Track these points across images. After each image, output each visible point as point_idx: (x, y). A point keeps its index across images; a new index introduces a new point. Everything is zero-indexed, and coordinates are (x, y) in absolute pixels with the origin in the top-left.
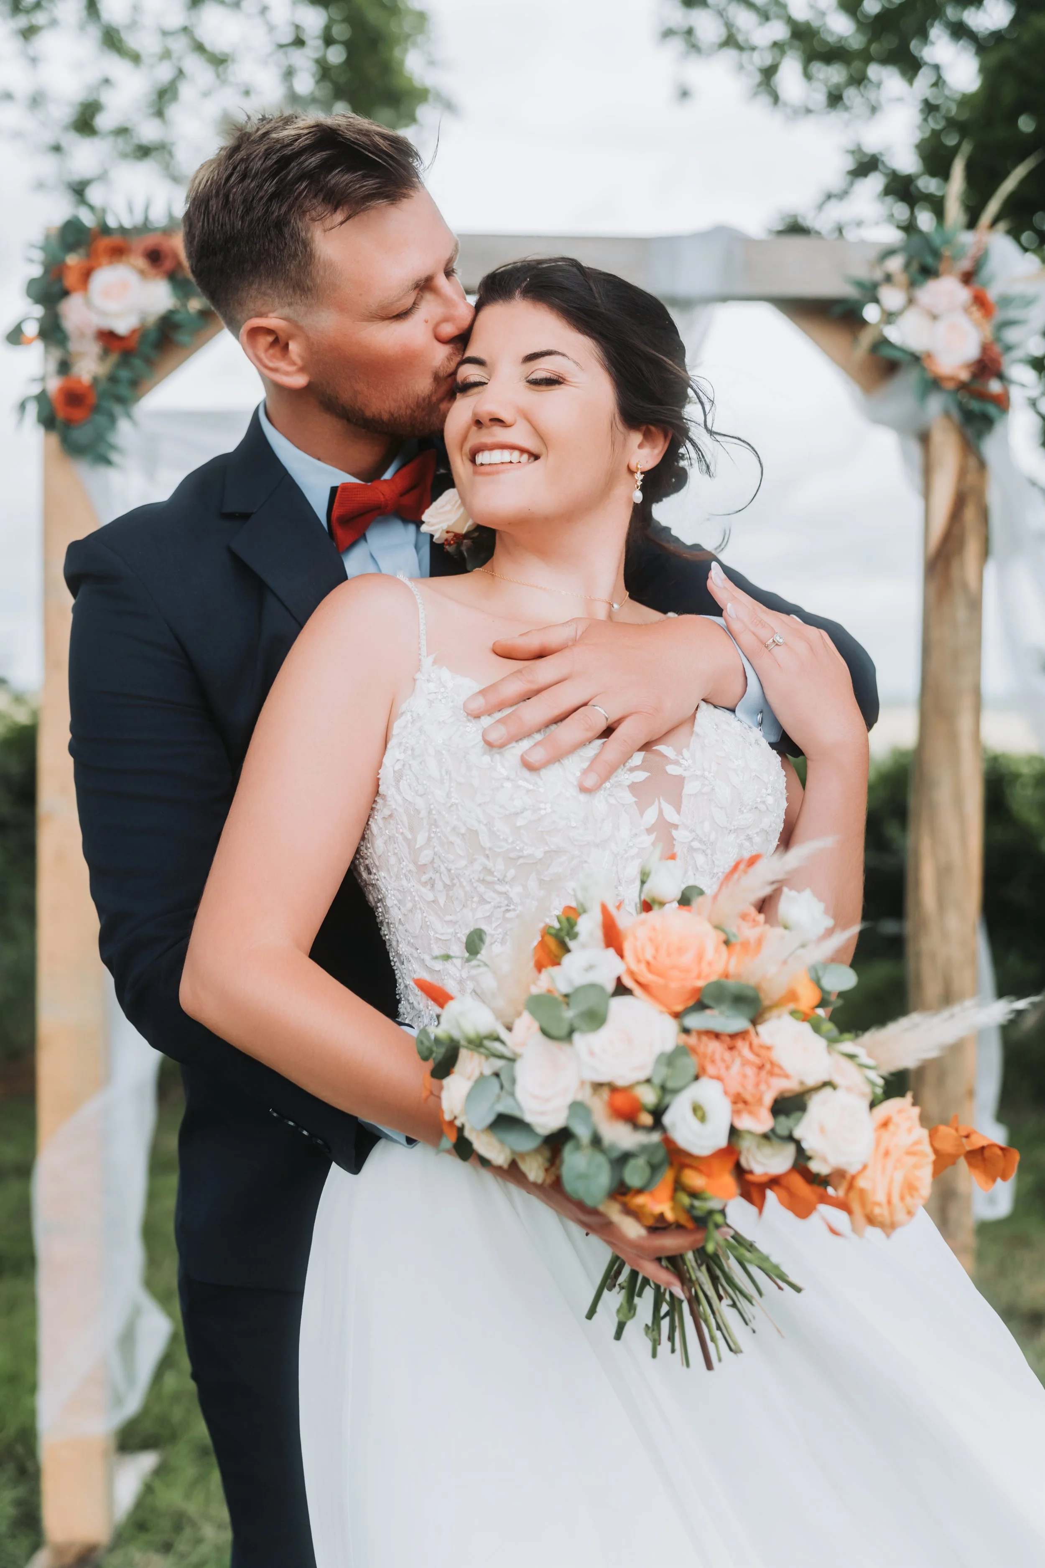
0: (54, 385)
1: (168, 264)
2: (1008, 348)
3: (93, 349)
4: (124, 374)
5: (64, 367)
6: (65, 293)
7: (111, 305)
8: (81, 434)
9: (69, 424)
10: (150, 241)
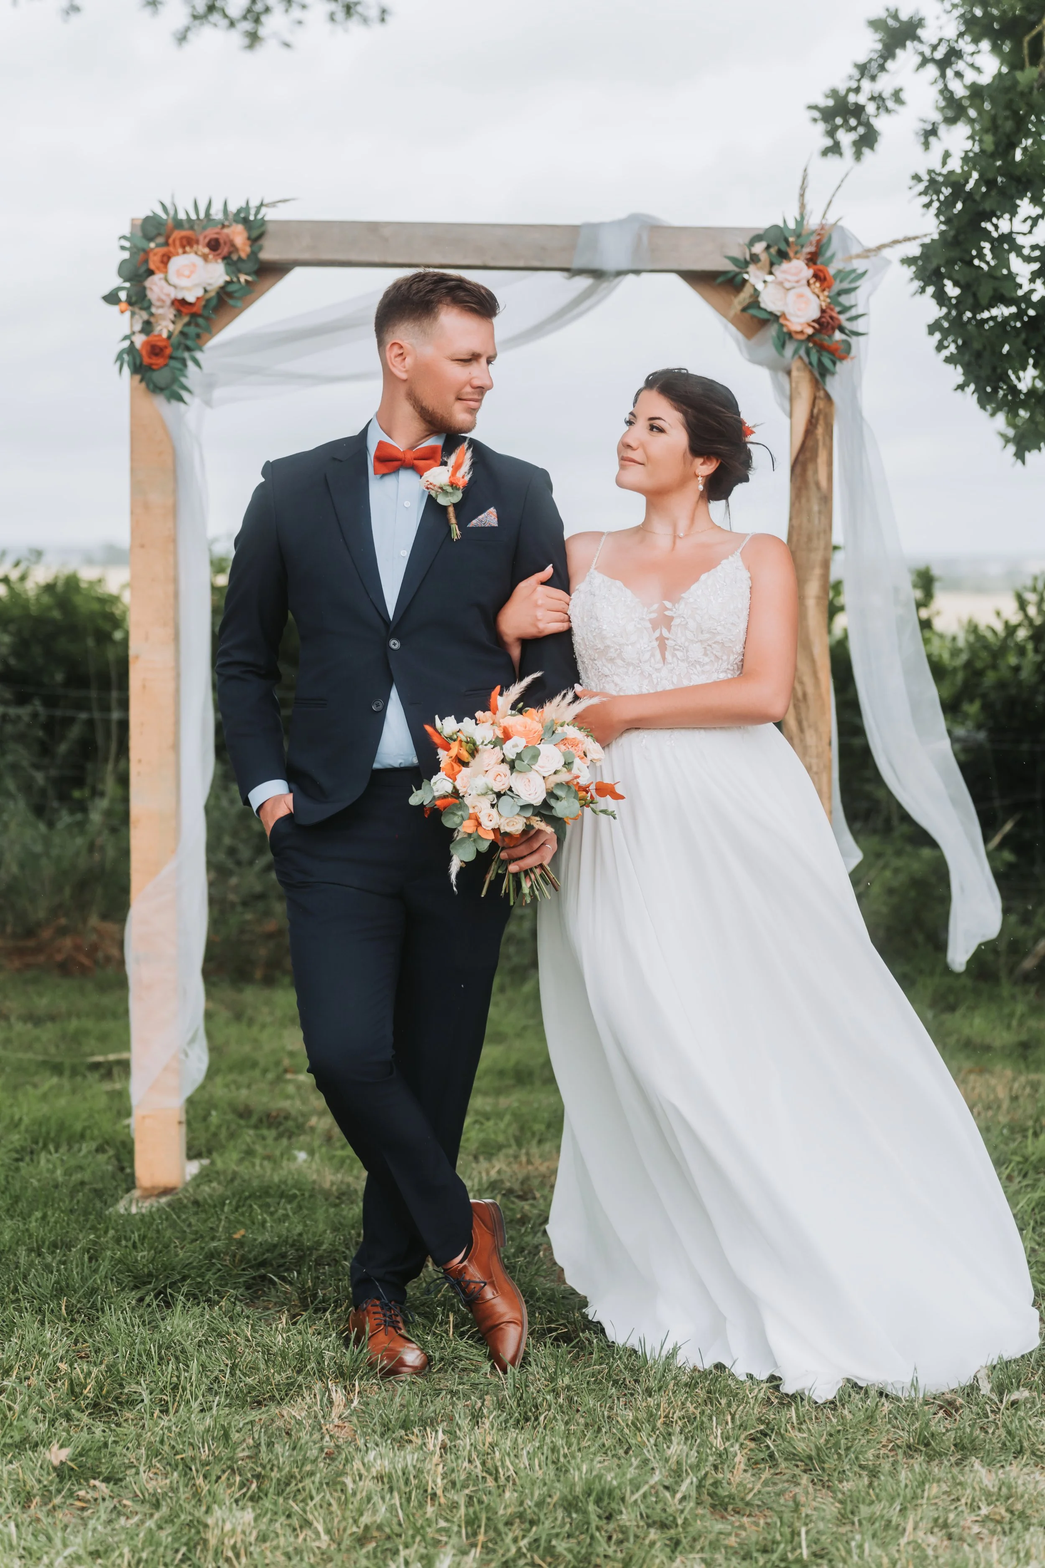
0: (139, 340)
1: (225, 250)
2: (845, 309)
3: (170, 313)
4: (192, 330)
5: (147, 327)
6: (151, 273)
7: (183, 282)
8: (160, 377)
9: (150, 368)
10: (211, 233)
